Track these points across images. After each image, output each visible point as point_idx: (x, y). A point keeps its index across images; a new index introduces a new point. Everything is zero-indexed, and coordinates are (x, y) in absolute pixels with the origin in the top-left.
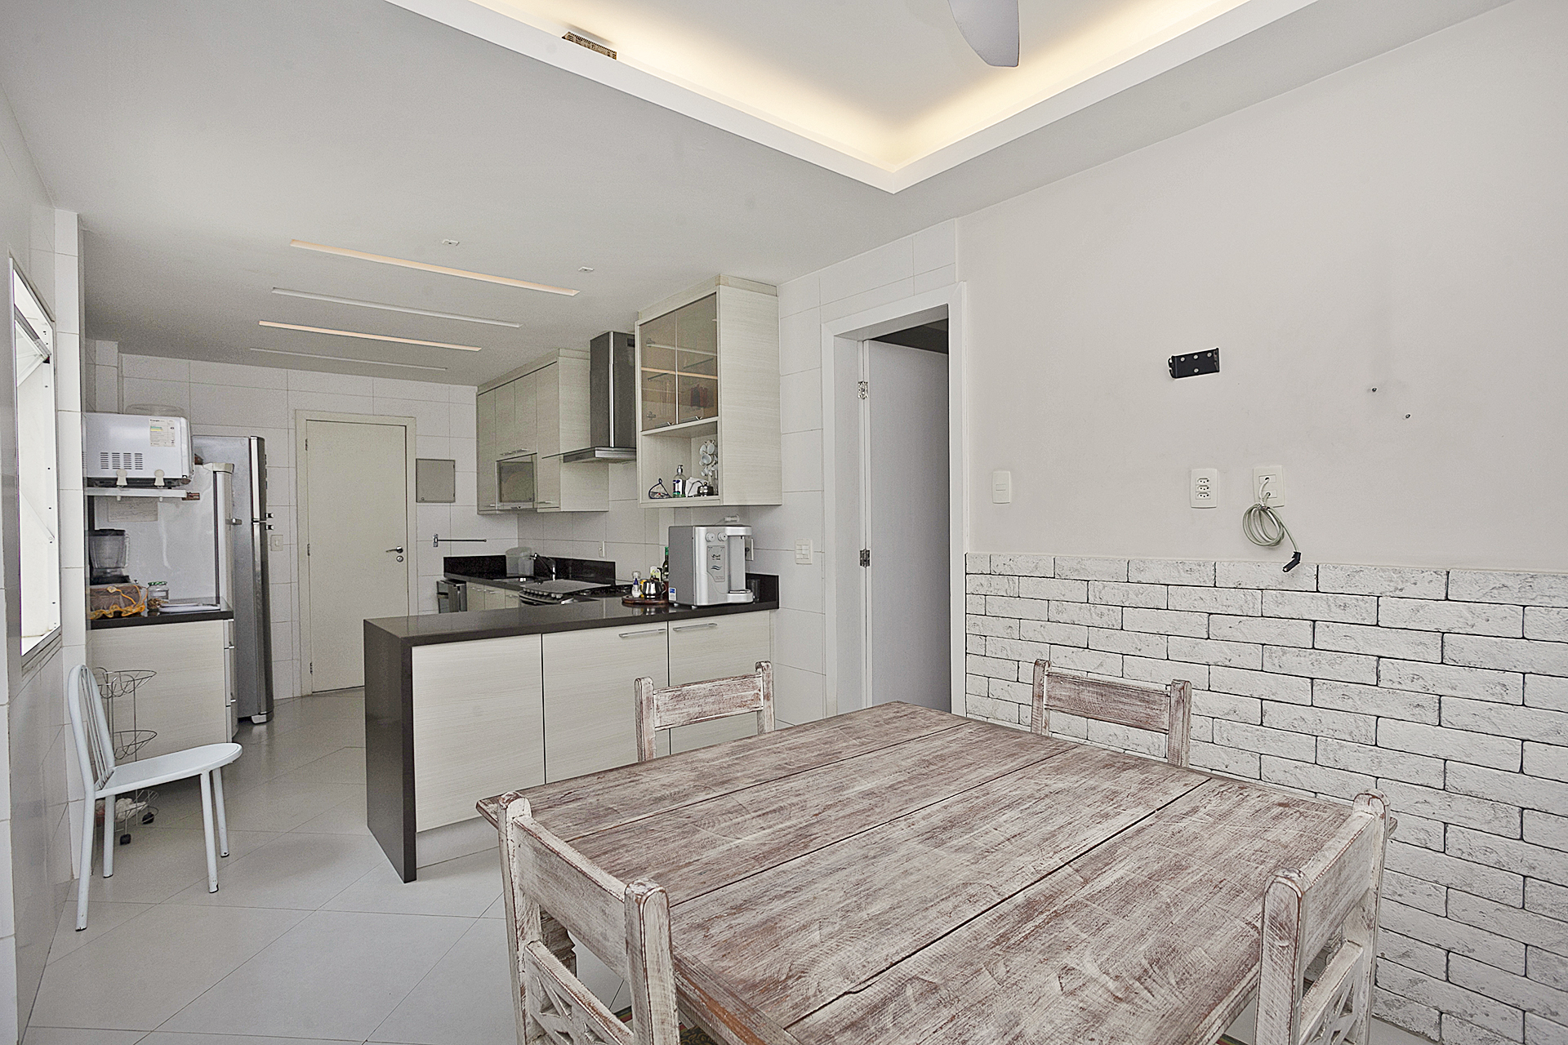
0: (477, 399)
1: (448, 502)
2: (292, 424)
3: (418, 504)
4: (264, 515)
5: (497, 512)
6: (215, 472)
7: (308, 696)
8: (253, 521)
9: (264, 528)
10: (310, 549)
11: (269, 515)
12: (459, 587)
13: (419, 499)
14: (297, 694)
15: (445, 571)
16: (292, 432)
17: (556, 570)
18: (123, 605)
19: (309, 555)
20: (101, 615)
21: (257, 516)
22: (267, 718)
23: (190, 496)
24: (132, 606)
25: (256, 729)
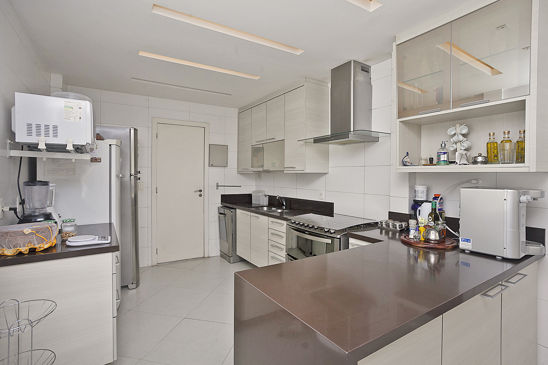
0: (238, 115)
1: (223, 167)
2: (150, 125)
3: (210, 167)
4: (137, 172)
5: (252, 172)
6: (110, 145)
7: (155, 266)
8: (131, 175)
9: (137, 179)
10: (157, 190)
11: (139, 173)
12: (232, 211)
13: (210, 165)
14: (150, 265)
15: (221, 202)
16: (150, 129)
17: (286, 204)
18: (36, 243)
19: (157, 193)
20: (18, 252)
21: (133, 172)
22: (136, 285)
23: (94, 160)
24: (45, 243)
25: (131, 292)
